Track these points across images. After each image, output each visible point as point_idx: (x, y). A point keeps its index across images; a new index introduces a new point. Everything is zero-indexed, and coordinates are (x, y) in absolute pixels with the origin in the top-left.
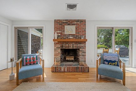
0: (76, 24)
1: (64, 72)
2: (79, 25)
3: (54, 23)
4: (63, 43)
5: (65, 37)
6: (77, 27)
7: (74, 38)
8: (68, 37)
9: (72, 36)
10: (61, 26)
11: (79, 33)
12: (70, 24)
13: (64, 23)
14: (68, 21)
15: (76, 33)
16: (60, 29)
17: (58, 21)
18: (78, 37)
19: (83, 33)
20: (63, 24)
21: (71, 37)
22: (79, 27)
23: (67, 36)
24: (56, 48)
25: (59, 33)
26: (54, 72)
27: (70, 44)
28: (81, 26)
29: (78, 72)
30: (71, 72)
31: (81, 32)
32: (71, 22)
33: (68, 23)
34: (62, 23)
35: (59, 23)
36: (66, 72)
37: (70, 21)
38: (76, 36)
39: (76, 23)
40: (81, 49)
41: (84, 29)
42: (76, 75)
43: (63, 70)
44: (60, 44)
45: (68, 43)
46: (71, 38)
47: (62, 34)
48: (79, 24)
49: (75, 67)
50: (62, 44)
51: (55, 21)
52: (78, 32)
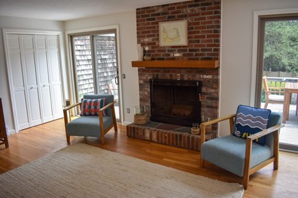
0: (190, 15)
1: (151, 141)
2: (197, 17)
3: (137, 17)
4: (158, 71)
5: (162, 54)
6: (194, 24)
7: (184, 55)
8: (169, 55)
9: (179, 51)
10: (153, 24)
11: (198, 41)
12: (174, 17)
13: (158, 14)
14: (169, 9)
15: (190, 42)
16: (149, 32)
17: (144, 12)
18: (194, 53)
19: (211, 41)
20: (156, 17)
21: (177, 55)
22: (198, 23)
23: (167, 53)
24: (142, 82)
25: (149, 44)
26: (131, 137)
27: (173, 74)
28: (204, 18)
29: (180, 147)
30: (165, 144)
31: (204, 37)
32: (176, 10)
33: (170, 15)
34: (155, 15)
35: (147, 16)
36: (155, 142)
37: (174, 8)
38: (190, 50)
39: (189, 10)
40: (204, 90)
41: (212, 27)
42: (167, 153)
43: (148, 135)
44: (152, 72)
45: (169, 72)
46: (178, 58)
47: (156, 47)
48: (198, 14)
49: (173, 135)
50: (155, 73)
51: (137, 13)
52: (196, 37)
